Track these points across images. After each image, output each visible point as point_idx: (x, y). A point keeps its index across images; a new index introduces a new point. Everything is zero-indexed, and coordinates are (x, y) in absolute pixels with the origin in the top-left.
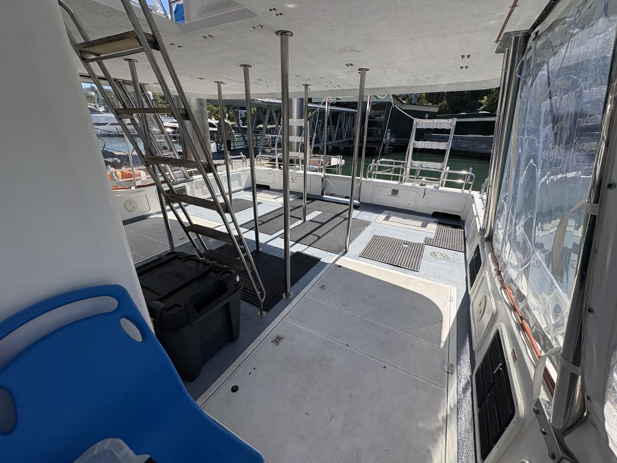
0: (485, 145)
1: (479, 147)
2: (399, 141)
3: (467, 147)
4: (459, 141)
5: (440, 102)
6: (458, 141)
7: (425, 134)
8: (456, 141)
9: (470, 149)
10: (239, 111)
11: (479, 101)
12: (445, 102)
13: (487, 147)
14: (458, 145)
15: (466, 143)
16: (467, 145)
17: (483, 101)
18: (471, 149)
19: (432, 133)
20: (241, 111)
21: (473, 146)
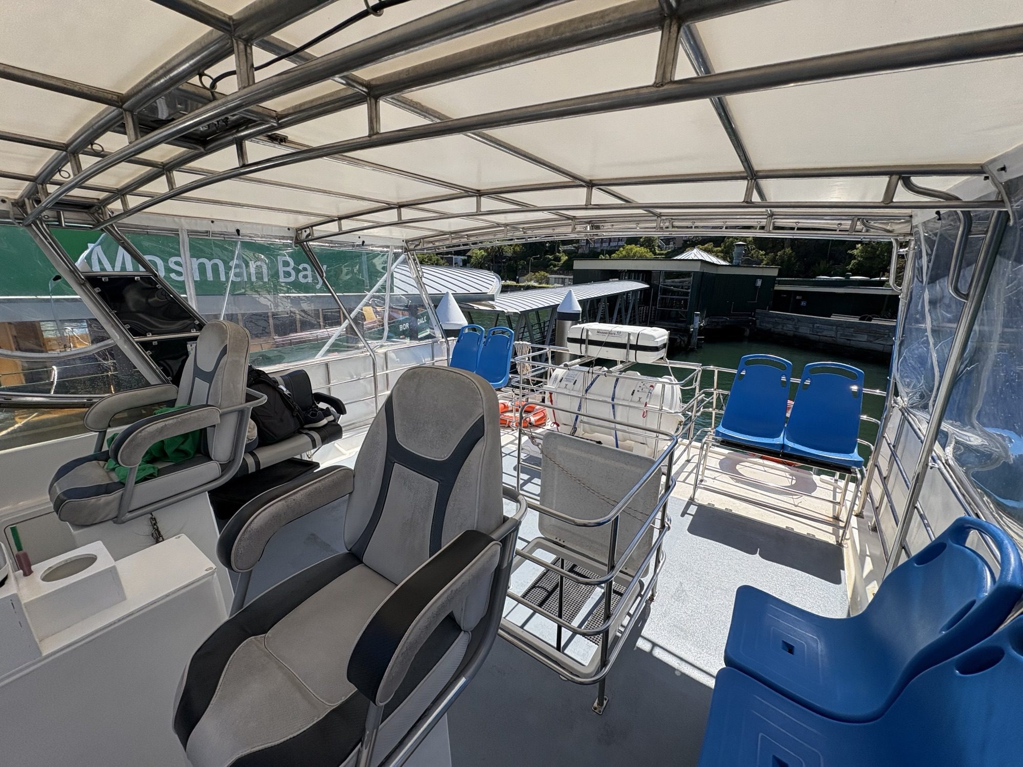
0: (866, 336)
1: (854, 339)
2: (713, 322)
3: (833, 336)
4: (818, 325)
5: (780, 251)
6: (816, 325)
7: (758, 311)
8: (813, 326)
9: (839, 340)
10: (454, 257)
11: (849, 252)
12: (788, 250)
13: (871, 339)
14: (817, 332)
15: (831, 330)
16: (833, 334)
17: (855, 252)
18: (841, 340)
19: (769, 310)
20: (456, 257)
21: (841, 335)
